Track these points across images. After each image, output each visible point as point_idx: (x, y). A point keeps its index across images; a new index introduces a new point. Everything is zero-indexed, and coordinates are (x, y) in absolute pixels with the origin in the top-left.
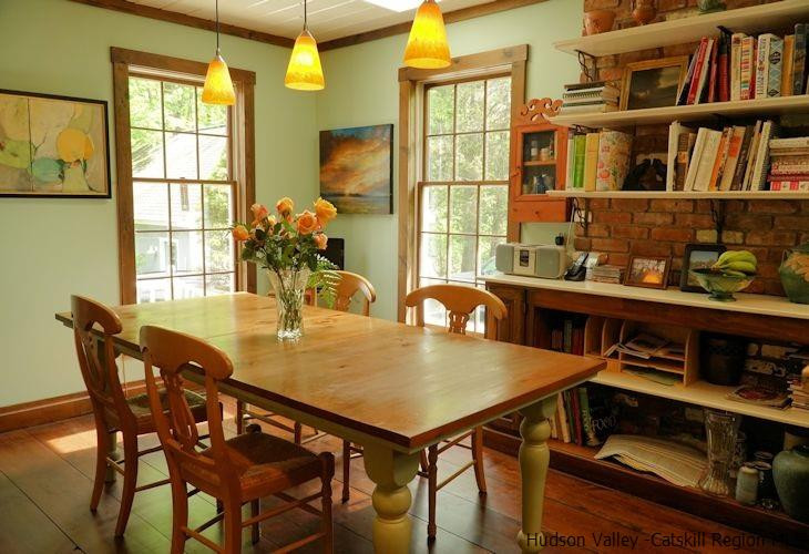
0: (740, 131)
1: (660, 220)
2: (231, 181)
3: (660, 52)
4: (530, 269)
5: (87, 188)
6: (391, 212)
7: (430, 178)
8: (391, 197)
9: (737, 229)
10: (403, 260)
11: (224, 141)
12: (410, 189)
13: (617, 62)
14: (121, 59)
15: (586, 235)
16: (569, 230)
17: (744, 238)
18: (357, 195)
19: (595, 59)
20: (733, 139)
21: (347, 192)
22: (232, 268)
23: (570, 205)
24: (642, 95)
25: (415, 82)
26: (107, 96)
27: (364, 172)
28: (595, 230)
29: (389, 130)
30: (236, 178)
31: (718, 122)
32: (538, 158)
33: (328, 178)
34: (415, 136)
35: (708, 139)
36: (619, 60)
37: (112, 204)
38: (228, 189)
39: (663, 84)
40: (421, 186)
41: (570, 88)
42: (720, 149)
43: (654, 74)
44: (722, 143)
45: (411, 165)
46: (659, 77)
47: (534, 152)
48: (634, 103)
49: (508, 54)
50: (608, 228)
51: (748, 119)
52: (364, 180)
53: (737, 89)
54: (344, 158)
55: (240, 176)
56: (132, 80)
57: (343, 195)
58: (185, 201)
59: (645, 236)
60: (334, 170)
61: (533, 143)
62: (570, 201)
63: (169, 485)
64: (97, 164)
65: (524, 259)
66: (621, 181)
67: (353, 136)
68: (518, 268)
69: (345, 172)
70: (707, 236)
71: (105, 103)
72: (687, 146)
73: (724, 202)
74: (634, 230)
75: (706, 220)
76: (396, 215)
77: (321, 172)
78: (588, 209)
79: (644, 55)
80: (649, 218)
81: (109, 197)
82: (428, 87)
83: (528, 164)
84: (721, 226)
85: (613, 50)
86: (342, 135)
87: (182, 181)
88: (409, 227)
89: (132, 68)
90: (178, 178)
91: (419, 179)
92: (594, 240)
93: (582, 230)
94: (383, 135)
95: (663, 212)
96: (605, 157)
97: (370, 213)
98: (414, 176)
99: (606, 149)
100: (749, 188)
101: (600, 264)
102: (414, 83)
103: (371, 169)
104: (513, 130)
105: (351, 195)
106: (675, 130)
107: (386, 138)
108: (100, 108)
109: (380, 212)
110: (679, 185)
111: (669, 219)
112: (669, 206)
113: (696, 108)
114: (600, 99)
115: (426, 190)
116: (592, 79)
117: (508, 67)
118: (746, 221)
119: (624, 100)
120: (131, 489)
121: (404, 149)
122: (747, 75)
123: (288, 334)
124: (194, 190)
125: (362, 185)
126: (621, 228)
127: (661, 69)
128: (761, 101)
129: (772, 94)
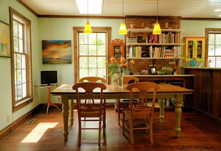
1: (143, 63)
3: (141, 33)
9: (156, 64)
10: (76, 75)
13: (134, 34)
18: (59, 59)
24: (140, 40)
27: (61, 53)
31: (158, 46)
33: (46, 54)
35: (157, 49)
39: (143, 39)
40: (79, 57)
43: (141, 37)
44: (159, 50)
46: (142, 38)
48: (138, 42)
49: (106, 28)
50: (133, 65)
51: (162, 46)
52: (61, 55)
53: (160, 41)
54: (53, 48)
57: (53, 59)
60: (49, 52)
61: (115, 48)
69: (53, 52)
72: (154, 50)
73: (153, 60)
75: (151, 63)
76: (72, 64)
77: (43, 52)
79: (139, 33)
80: (141, 63)
82: (79, 32)
84: (153, 64)
86: (52, 42)
95: (143, 61)
100: (162, 57)
103: (64, 52)
105: (56, 59)
111: (145, 63)
112: (144, 60)
115: (81, 58)
122: (162, 39)
125: (60, 56)
126: (136, 65)
127: (142, 36)
128: (164, 44)
129: (165, 43)
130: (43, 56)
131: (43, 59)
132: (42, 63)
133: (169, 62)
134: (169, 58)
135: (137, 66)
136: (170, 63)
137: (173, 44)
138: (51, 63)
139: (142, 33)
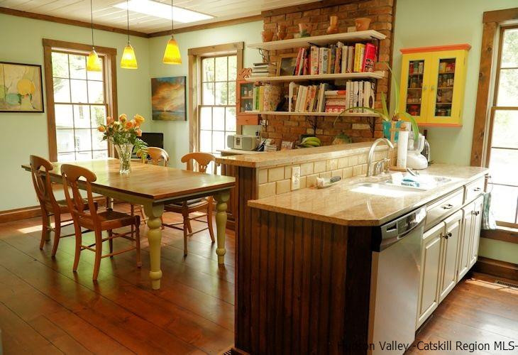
0: (315, 87)
1: (293, 124)
2: (105, 104)
4: (240, 147)
5: (32, 108)
6: (186, 120)
7: (205, 103)
8: (186, 113)
9: (321, 128)
10: (191, 143)
11: (101, 84)
12: (194, 108)
13: (276, 54)
14: (48, 45)
15: (266, 131)
16: (260, 128)
17: (323, 132)
18: (170, 111)
19: (268, 51)
20: (312, 91)
21: (165, 110)
22: (106, 148)
23: (260, 118)
24: (285, 69)
25: (197, 56)
26: (41, 63)
27: (172, 100)
28: (270, 129)
29: (183, 80)
30: (108, 102)
31: (307, 83)
32: (248, 95)
33: (156, 102)
34: (196, 82)
35: (303, 90)
36: (277, 52)
37: (44, 115)
38: (104, 107)
39: (293, 65)
40: (200, 107)
41: (256, 65)
42: (308, 94)
44: (308, 92)
45: (194, 97)
46: (291, 61)
47: (245, 92)
48: (282, 73)
49: (235, 45)
50: (275, 128)
51: (317, 82)
52: (173, 104)
53: (313, 70)
54: (163, 92)
55: (110, 101)
56: (53, 54)
57: (163, 111)
58: (81, 114)
59: (288, 131)
60: (159, 98)
61: (245, 88)
62: (259, 115)
63: (74, 237)
64: (37, 96)
65: (238, 142)
66: (275, 107)
67: (167, 82)
68: (236, 146)
69: (164, 100)
70: (310, 131)
71: (40, 66)
72: (295, 92)
73: (316, 117)
74: (285, 129)
75: (310, 125)
76: (188, 121)
77: (152, 99)
78: (267, 120)
80: (290, 123)
81: (43, 112)
82: (203, 58)
83: (243, 98)
84: (315, 127)
85: (275, 48)
86: (162, 81)
87: (80, 104)
88: (194, 128)
89: (53, 48)
90: (77, 102)
91: (199, 104)
92: (270, 134)
93: (264, 129)
94: (181, 81)
95: (294, 121)
96: (267, 97)
97: (176, 120)
98: (197, 102)
99: (267, 93)
101: (271, 144)
102: (195, 56)
103: (176, 98)
104: (237, 81)
105: (167, 111)
106: (291, 86)
107: (183, 83)
108: (38, 68)
109: (181, 120)
110: (293, 109)
111: (297, 124)
112: (297, 118)
113: (299, 77)
114: (266, 70)
115: (202, 109)
116: (267, 61)
117: (235, 51)
118: (324, 125)
119: (278, 71)
120: (58, 237)
121: (191, 89)
122: (316, 64)
123: (124, 171)
124: (86, 108)
125: (172, 106)
126: (279, 128)
127: (292, 58)
128: (322, 76)
129: (325, 72)
130: (153, 105)
131: (153, 111)
132: (151, 117)
133: (353, 125)
134: (335, 112)
135: (281, 130)
136: (357, 126)
137: (343, 75)
138: (161, 119)
139: (292, 49)
